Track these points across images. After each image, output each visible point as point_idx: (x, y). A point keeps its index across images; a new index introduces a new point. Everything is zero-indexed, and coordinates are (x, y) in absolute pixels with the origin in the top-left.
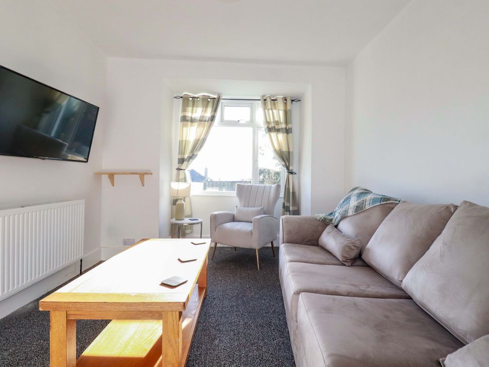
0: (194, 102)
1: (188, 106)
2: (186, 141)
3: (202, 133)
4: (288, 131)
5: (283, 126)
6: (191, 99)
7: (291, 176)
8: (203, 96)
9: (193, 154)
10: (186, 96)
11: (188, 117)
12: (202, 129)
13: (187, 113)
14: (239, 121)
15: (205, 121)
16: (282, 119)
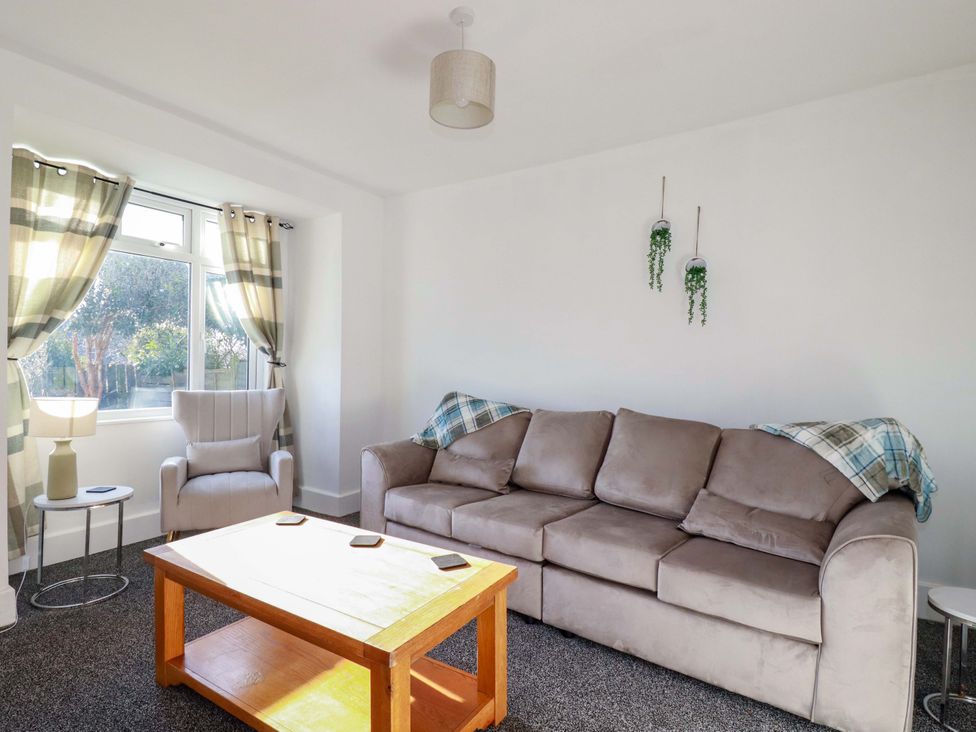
0: (43, 174)
1: (30, 183)
2: (22, 278)
3: (76, 264)
4: (274, 283)
5: (267, 272)
6: (37, 165)
7: (277, 370)
8: (80, 166)
9: (51, 319)
10: (25, 155)
11: (30, 213)
12: (78, 252)
13: (28, 202)
14: (162, 244)
15: (85, 233)
16: (264, 258)
